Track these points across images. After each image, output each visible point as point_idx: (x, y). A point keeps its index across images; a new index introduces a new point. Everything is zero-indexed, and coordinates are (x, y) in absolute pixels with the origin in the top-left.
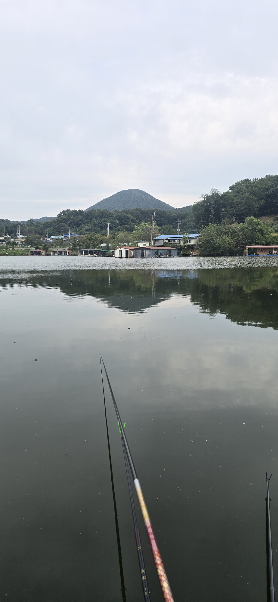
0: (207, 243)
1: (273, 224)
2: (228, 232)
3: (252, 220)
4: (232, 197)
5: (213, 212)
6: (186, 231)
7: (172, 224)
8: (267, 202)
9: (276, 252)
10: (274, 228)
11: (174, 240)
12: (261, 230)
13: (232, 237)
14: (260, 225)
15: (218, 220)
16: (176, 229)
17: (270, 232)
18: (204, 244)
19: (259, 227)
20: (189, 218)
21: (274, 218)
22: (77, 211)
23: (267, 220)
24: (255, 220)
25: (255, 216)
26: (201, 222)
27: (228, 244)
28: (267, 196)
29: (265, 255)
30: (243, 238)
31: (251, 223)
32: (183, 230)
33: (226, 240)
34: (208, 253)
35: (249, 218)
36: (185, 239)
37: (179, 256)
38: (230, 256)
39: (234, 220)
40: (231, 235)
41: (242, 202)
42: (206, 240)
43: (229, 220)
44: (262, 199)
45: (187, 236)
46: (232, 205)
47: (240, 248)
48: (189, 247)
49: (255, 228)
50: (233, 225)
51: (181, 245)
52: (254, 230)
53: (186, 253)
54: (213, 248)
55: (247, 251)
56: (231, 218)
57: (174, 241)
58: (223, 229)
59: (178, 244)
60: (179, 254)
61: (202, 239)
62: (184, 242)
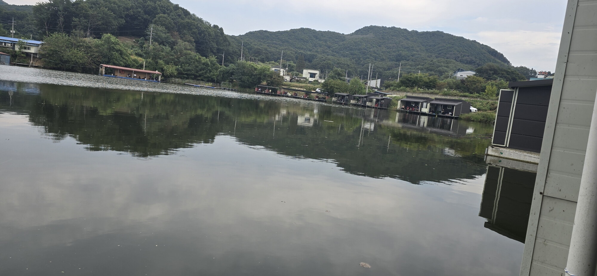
0: (53, 54)
1: (133, 47)
2: (81, 46)
3: (109, 38)
4: (87, 7)
5: (61, 19)
6: (24, 35)
7: (3, 23)
8: (126, 22)
9: (135, 75)
10: (134, 51)
11: (5, 43)
12: (119, 50)
13: (86, 52)
14: (119, 44)
15: (68, 29)
16: (9, 29)
17: (130, 54)
18: (50, 55)
19: (118, 47)
20: (28, 20)
21: (134, 40)
23: (126, 41)
24: (113, 39)
25: (113, 34)
26: (45, 29)
27: (81, 59)
28: (127, 16)
29: (124, 78)
30: (98, 56)
31: (108, 41)
32: (19, 33)
33: (80, 55)
34: (55, 66)
35: (106, 36)
36: (21, 45)
37: (12, 64)
38: (82, 72)
39: (88, 34)
40: (84, 49)
41: (99, 16)
42: (51, 50)
43: (82, 32)
44: (122, 17)
45: (25, 41)
46: (86, 16)
47: (95, 66)
48: (28, 55)
49: (113, 47)
50: (87, 40)
51: (16, 51)
52: (111, 49)
53: (24, 62)
54: (61, 61)
55: (104, 70)
56: (85, 31)
57: (5, 45)
58: (75, 42)
59: (12, 49)
60: (12, 62)
61: (46, 48)
62: (21, 48)
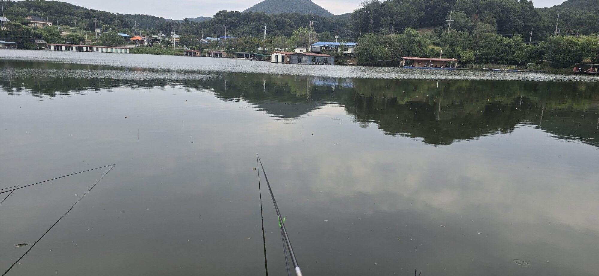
0: (364, 52)
1: (431, 37)
2: (386, 42)
3: (410, 31)
4: (392, 6)
5: (372, 21)
6: (344, 39)
7: (330, 31)
8: (426, 13)
9: (432, 65)
10: (432, 41)
11: (331, 47)
12: (419, 42)
13: (390, 47)
14: (418, 36)
15: (376, 29)
16: (334, 36)
17: (428, 45)
18: (362, 54)
19: (417, 39)
20: (347, 26)
21: (433, 30)
22: (234, 12)
23: (425, 32)
24: (414, 32)
25: (414, 27)
26: (359, 31)
27: (385, 54)
28: (427, 7)
29: (421, 68)
30: (400, 50)
31: (409, 35)
32: (340, 37)
33: (384, 51)
34: (365, 63)
35: (407, 29)
36: (342, 47)
37: (336, 64)
38: (386, 66)
39: (392, 30)
40: (388, 45)
41: (402, 12)
42: (363, 49)
43: (388, 30)
44: (422, 10)
45: (345, 44)
46: (391, 15)
47: (397, 59)
48: (346, 55)
49: (413, 40)
50: (391, 36)
51: (338, 53)
52: (411, 42)
53: (343, 61)
54: (370, 57)
55: (404, 62)
56: (390, 28)
57: (331, 49)
58: (381, 39)
59: (336, 52)
60: (336, 62)
61: (359, 47)
62: (341, 51)
